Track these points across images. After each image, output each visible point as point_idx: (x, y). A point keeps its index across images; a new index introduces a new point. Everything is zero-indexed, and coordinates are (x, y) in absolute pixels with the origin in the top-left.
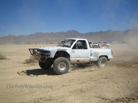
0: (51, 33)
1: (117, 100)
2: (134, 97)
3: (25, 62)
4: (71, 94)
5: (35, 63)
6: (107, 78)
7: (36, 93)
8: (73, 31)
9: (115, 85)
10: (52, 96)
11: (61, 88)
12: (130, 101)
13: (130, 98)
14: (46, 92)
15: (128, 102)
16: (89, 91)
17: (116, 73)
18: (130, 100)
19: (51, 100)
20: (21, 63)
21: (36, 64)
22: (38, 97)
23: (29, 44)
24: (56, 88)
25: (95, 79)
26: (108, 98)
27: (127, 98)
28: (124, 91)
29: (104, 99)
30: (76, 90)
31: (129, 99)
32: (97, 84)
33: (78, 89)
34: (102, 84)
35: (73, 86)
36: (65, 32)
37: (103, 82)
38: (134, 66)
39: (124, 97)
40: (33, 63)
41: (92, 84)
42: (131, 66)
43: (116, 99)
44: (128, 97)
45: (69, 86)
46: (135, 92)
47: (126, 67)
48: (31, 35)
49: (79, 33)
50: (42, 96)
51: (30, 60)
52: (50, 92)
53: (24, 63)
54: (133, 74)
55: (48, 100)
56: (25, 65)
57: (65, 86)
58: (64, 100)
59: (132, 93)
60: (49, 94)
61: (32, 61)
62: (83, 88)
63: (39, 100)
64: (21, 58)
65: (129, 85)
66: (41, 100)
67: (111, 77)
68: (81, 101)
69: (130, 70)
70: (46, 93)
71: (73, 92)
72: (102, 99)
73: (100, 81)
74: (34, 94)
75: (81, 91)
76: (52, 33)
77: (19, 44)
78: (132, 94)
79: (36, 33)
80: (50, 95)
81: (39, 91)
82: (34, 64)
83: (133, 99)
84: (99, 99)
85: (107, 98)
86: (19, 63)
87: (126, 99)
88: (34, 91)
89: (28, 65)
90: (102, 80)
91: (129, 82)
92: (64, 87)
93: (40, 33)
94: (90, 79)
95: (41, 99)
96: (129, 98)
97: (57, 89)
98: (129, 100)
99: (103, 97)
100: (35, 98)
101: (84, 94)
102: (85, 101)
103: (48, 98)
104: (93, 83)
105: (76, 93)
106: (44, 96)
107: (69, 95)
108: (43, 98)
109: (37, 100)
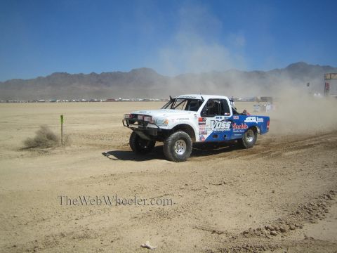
0: (91, 74)
1: (245, 233)
2: (284, 225)
3: (24, 146)
4: (137, 221)
5: (48, 147)
6: (225, 183)
7: (49, 221)
9: (242, 198)
10: (90, 227)
11: (113, 209)
12: (274, 235)
13: (276, 229)
14: (74, 217)
15: (271, 237)
16: (181, 214)
17: (245, 172)
18: (274, 232)
19: (88, 237)
20: (13, 150)
21: (53, 151)
22: (56, 231)
23: (34, 101)
25: (195, 187)
26: (224, 230)
27: (267, 228)
28: (261, 212)
29: (214, 232)
30: (148, 213)
31: (272, 230)
32: (199, 198)
33: (154, 211)
34: (211, 197)
37: (213, 194)
38: (287, 154)
39: (262, 227)
40: (45, 149)
42: (280, 154)
43: (242, 232)
44: (270, 226)
46: (286, 213)
47: (269, 158)
48: (39, 78)
50: (65, 228)
51: (37, 142)
52: (85, 219)
53: (22, 149)
54: (285, 173)
55: (80, 238)
56: (23, 153)
58: (118, 236)
59: (280, 216)
60: (82, 223)
61: (41, 142)
62: (166, 208)
63: (58, 238)
64: (12, 137)
65: (273, 200)
66: (63, 239)
67: (232, 181)
68: (159, 238)
69: (277, 164)
70: (74, 221)
71: (140, 216)
72: (209, 233)
73: (208, 191)
74: (45, 224)
75: (162, 215)
76: (93, 74)
77: (8, 102)
78: (280, 219)
79: (53, 74)
80: (85, 227)
81: (57, 217)
82: (46, 152)
83: (282, 231)
84: (203, 233)
85: (221, 230)
86: (8, 149)
87: (266, 232)
88: (45, 217)
89: (30, 153)
90: (213, 187)
91: (273, 192)
92: (120, 206)
93: (62, 73)
94: (183, 187)
95: (63, 235)
96: (273, 228)
97: (102, 212)
98: (271, 234)
99: (213, 227)
100: (47, 234)
101: (167, 221)
102: (169, 239)
103: (81, 233)
104: (190, 196)
105: (149, 218)
106: (71, 229)
107: (131, 224)
108: (68, 232)
109: (51, 239)
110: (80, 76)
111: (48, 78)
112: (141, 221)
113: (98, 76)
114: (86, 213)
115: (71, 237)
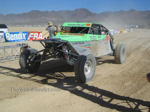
8: (82, 9)
36: (72, 11)
48: (24, 14)
49: (90, 12)
76: (53, 11)
79: (31, 11)
93: (36, 11)
110: (46, 13)
111: (29, 13)
113: (56, 12)
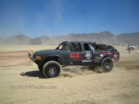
4: (115, 98)
7: (77, 95)
11: (103, 92)
14: (87, 94)
16: (135, 97)
22: (81, 99)
24: (97, 91)
30: (119, 95)
33: (122, 94)
35: (116, 90)
41: (136, 90)
45: (110, 90)
55: (91, 103)
57: (106, 89)
60: (91, 96)
62: (127, 93)
63: (82, 102)
66: (84, 103)
71: (116, 96)
74: (76, 96)
75: (125, 96)
80: (92, 99)
81: (80, 93)
88: (75, 93)
92: (106, 91)
95: (84, 101)
97: (98, 93)
100: (77, 100)
101: (129, 99)
105: (120, 97)
106: (87, 99)
107: (112, 99)
108: (86, 100)
109: (79, 102)
112: (117, 98)
114: (92, 93)
115: (87, 103)
